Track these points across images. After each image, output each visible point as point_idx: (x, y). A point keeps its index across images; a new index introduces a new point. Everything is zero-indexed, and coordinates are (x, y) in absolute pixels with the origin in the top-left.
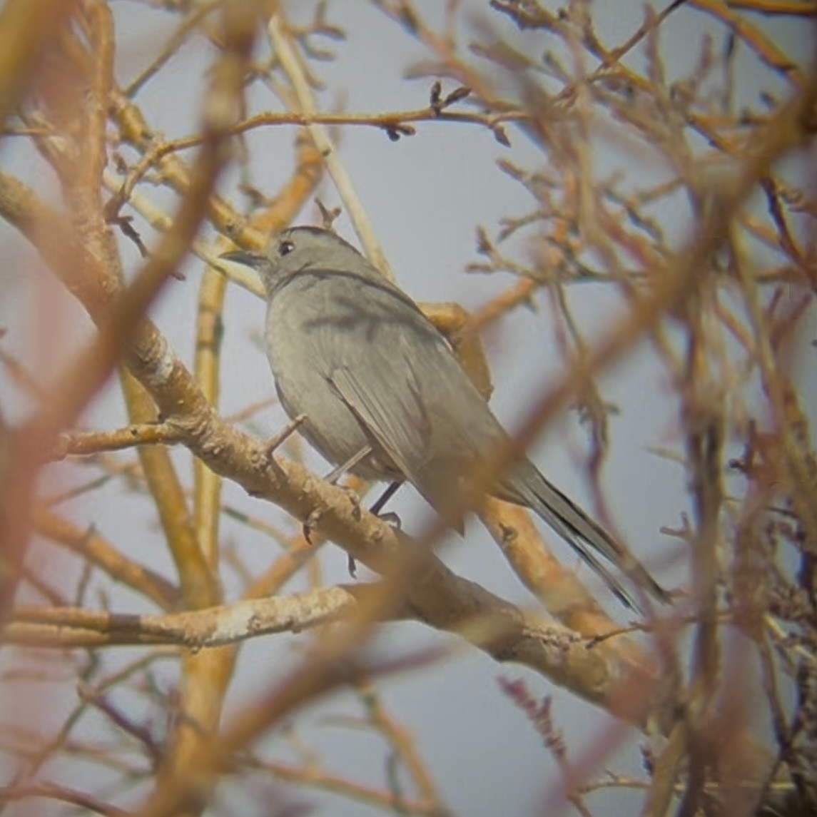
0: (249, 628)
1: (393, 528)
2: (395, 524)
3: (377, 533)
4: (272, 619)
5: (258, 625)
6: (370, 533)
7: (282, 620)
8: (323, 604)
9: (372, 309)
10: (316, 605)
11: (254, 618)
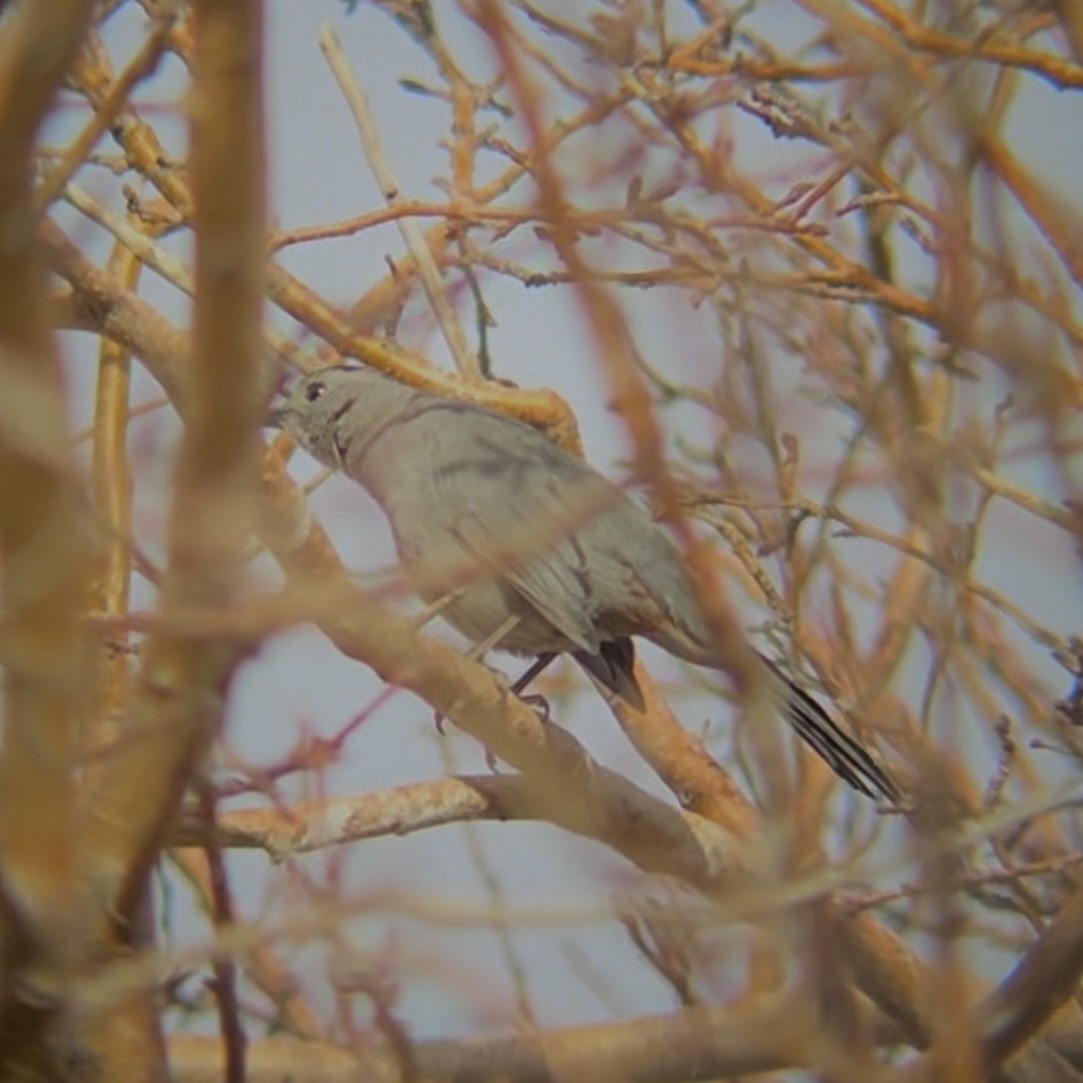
0: (346, 830)
1: (538, 714)
2: (542, 710)
3: (523, 723)
4: (374, 820)
5: (358, 827)
6: (515, 724)
7: (386, 822)
8: (437, 802)
9: (518, 453)
10: (429, 803)
11: (354, 818)
